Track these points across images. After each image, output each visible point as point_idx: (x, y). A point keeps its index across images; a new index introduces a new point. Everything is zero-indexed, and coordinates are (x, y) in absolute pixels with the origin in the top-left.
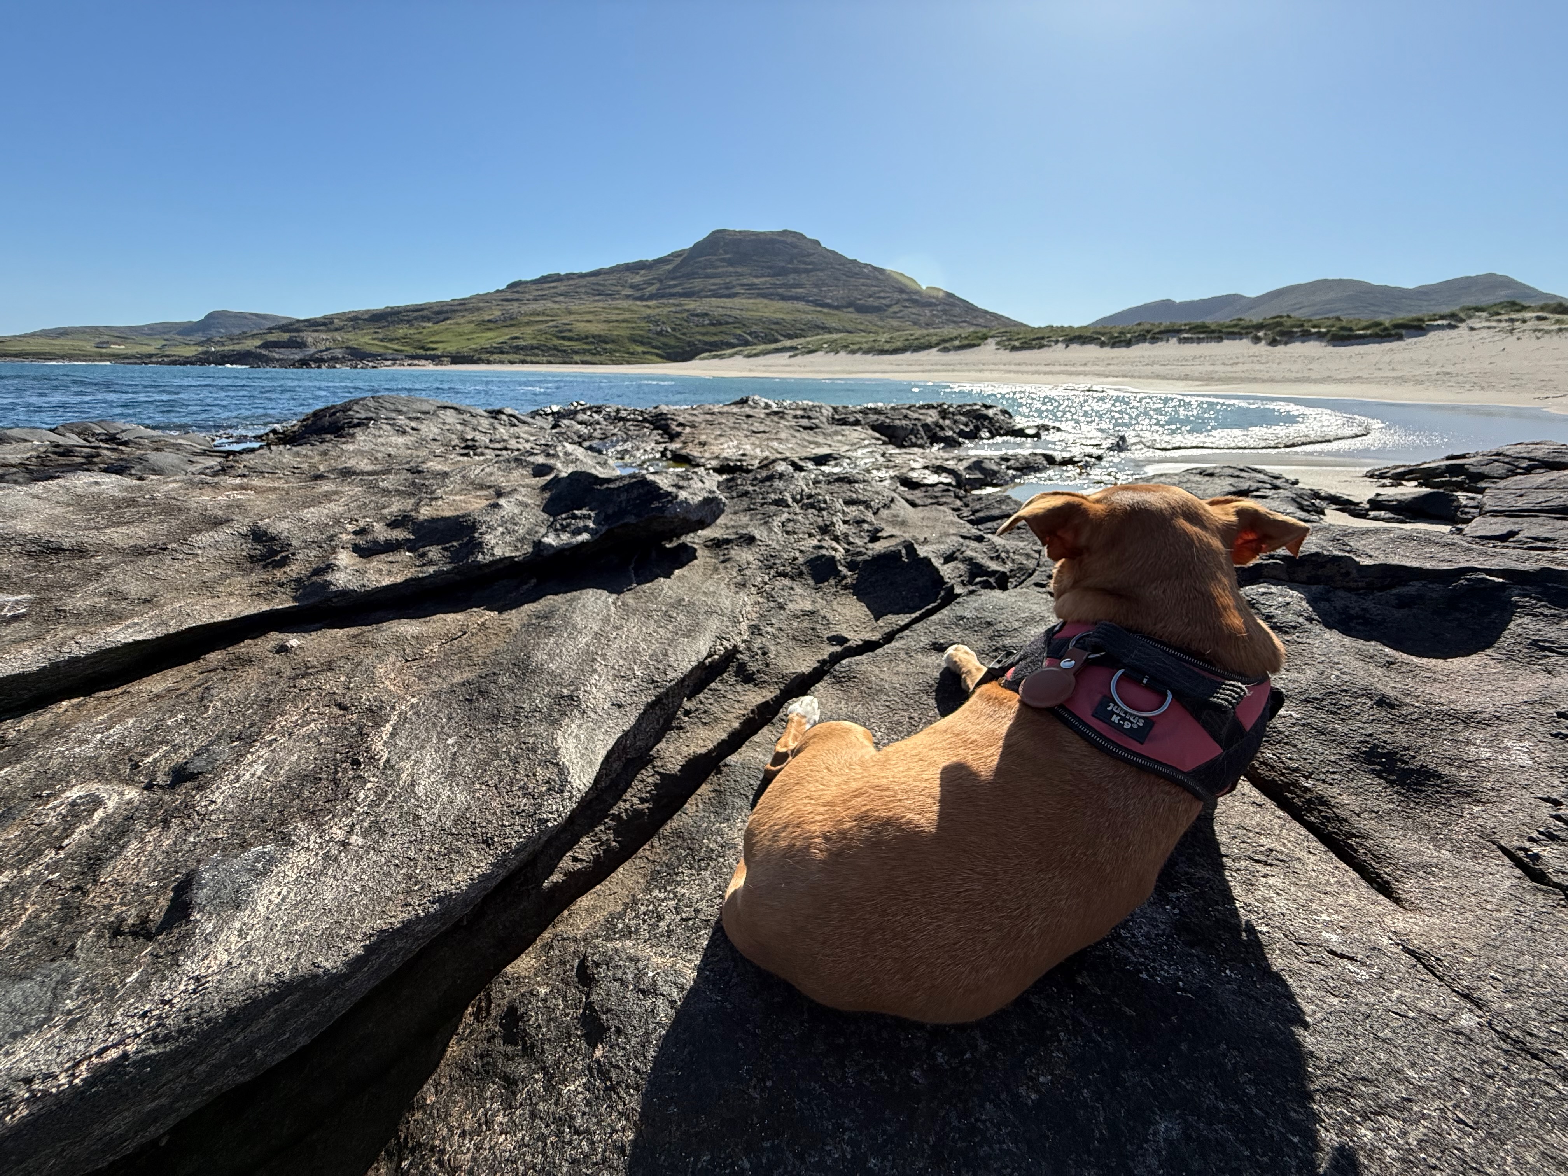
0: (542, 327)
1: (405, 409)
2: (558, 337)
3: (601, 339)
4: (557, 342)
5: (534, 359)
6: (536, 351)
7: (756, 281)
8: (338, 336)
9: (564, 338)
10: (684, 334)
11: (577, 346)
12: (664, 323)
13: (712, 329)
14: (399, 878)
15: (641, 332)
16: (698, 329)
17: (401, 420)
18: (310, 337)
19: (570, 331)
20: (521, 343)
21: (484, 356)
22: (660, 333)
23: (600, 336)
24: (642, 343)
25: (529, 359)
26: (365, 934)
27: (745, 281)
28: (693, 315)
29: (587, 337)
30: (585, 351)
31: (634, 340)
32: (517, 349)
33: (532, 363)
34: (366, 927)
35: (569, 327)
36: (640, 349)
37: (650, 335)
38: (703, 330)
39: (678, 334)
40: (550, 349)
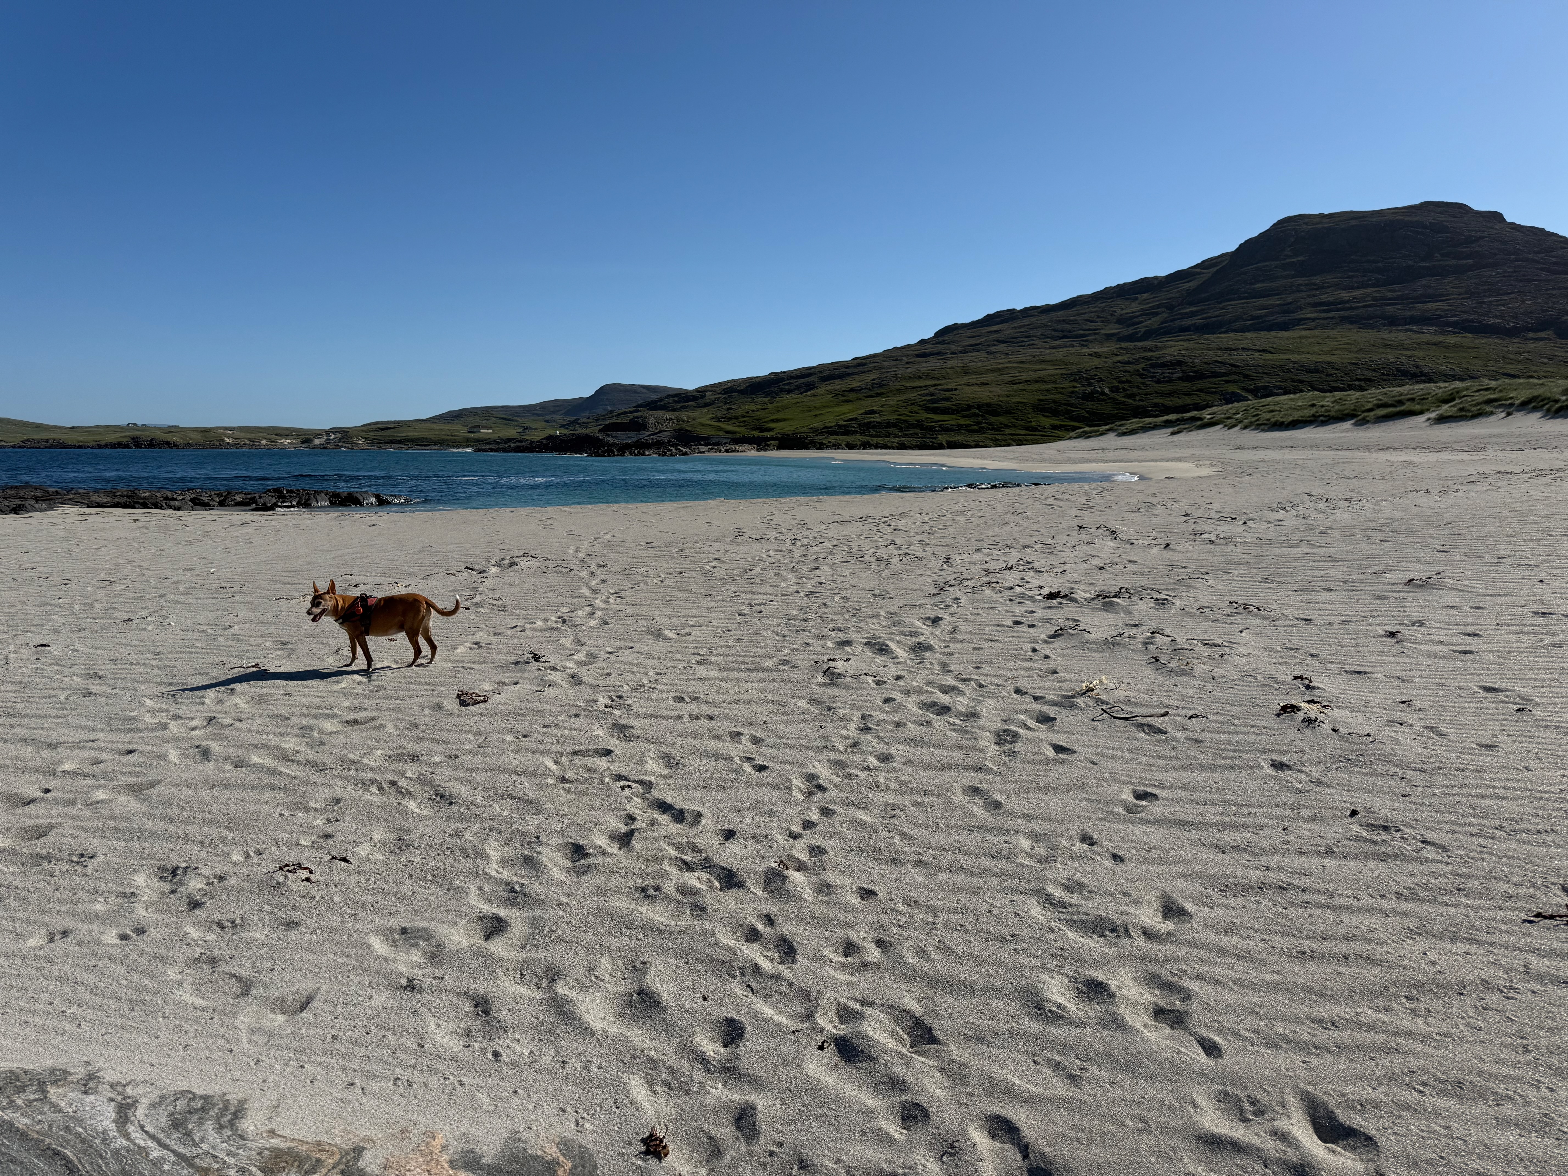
0: (913, 395)
2: (928, 410)
3: (991, 409)
4: (924, 415)
5: (880, 440)
6: (892, 430)
7: (1345, 295)
8: (689, 414)
9: (935, 411)
10: (1132, 396)
11: (950, 420)
12: (1101, 380)
13: (1185, 386)
15: (1057, 397)
16: (1158, 387)
18: (652, 417)
19: (947, 399)
20: (876, 418)
21: (818, 438)
22: (1088, 397)
23: (988, 405)
24: (1055, 413)
25: (874, 441)
27: (1324, 298)
28: (1153, 366)
29: (969, 407)
30: (960, 427)
31: (1041, 408)
32: (866, 427)
33: (877, 447)
35: (948, 394)
36: (1047, 422)
37: (1073, 400)
38: (1169, 387)
39: (1120, 397)
40: (911, 425)
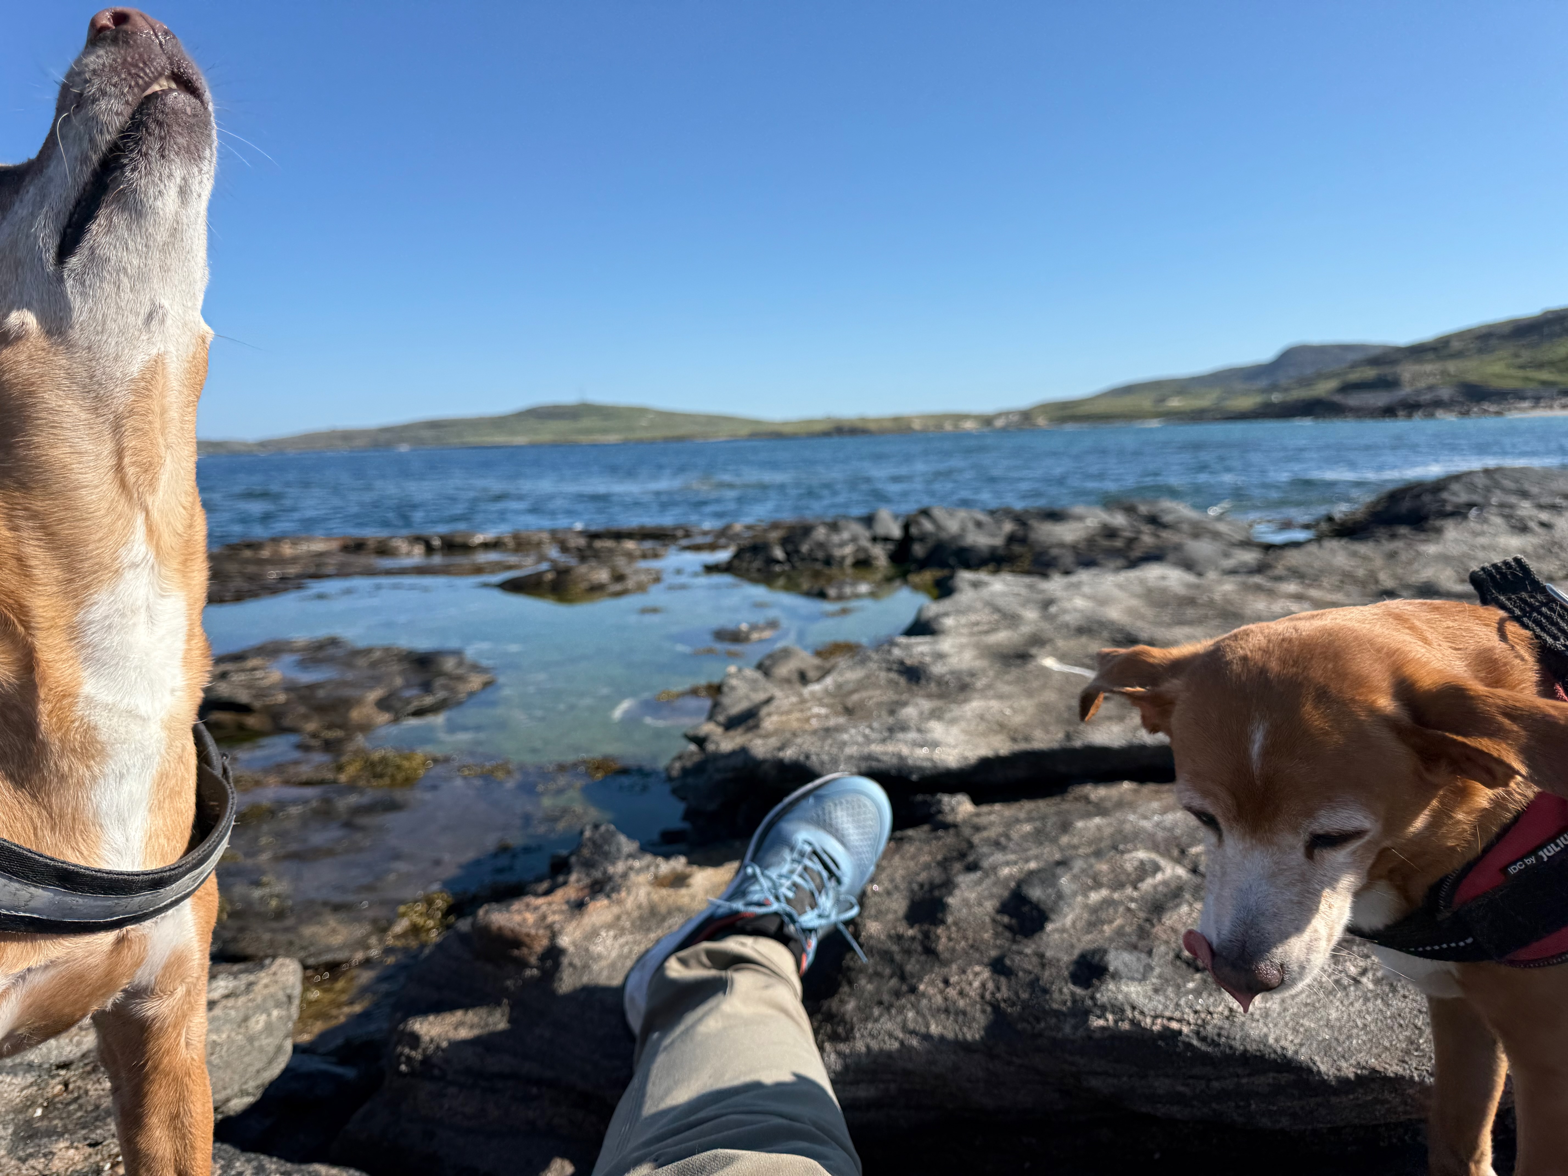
1: (1535, 490)
8: (1452, 366)
14: (1401, 1037)
17: (1525, 509)
18: (1407, 371)
26: (1359, 1063)
34: (1362, 1057)
